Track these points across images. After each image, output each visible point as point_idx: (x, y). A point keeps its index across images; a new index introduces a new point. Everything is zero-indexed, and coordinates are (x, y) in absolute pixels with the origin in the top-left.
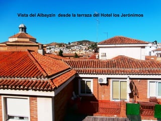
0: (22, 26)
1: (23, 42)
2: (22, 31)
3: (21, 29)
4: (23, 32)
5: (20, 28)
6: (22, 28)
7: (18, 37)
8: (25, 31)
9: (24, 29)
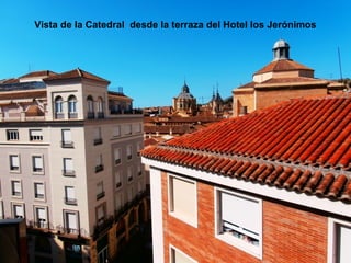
0: (279, 44)
1: (288, 80)
2: (281, 54)
3: (278, 52)
4: (283, 58)
5: (276, 49)
6: (281, 49)
7: (275, 71)
8: (287, 56)
9: (284, 50)
